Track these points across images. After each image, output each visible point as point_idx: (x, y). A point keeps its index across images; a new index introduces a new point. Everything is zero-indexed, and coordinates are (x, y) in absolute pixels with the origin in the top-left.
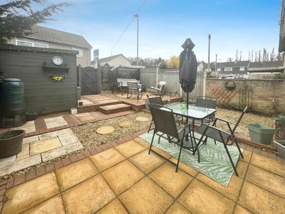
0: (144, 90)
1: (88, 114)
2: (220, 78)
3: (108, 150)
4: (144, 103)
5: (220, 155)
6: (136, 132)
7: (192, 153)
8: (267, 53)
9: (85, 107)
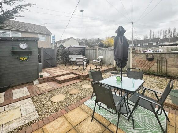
0: (88, 63)
1: (46, 84)
2: (142, 52)
3: (58, 119)
4: (88, 74)
5: (150, 119)
6: (82, 99)
7: (127, 118)
8: (171, 32)
9: (44, 79)
